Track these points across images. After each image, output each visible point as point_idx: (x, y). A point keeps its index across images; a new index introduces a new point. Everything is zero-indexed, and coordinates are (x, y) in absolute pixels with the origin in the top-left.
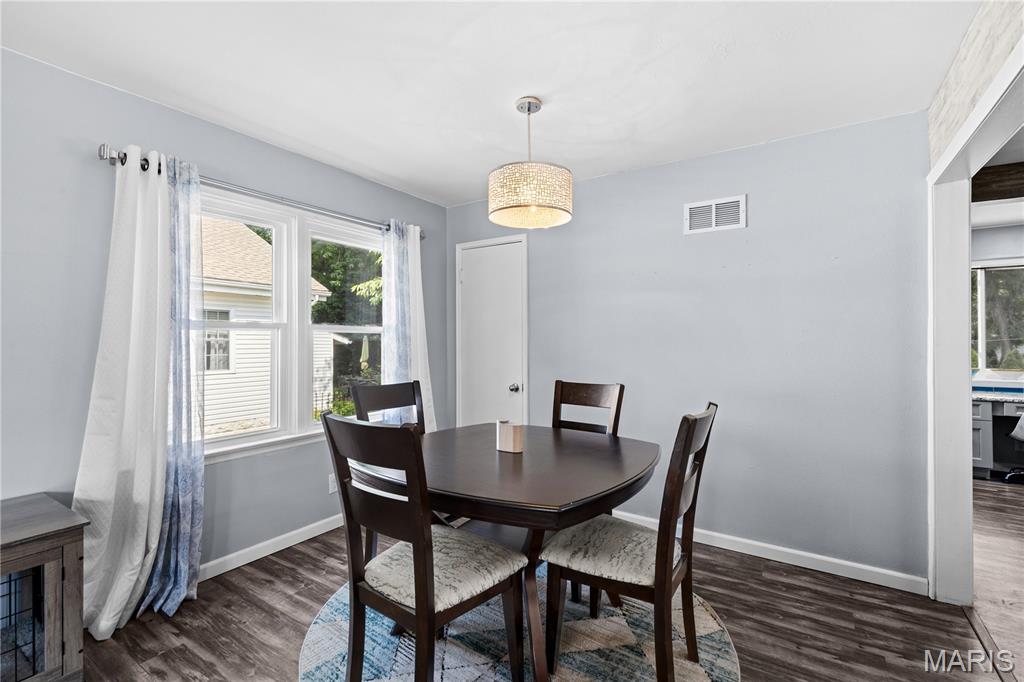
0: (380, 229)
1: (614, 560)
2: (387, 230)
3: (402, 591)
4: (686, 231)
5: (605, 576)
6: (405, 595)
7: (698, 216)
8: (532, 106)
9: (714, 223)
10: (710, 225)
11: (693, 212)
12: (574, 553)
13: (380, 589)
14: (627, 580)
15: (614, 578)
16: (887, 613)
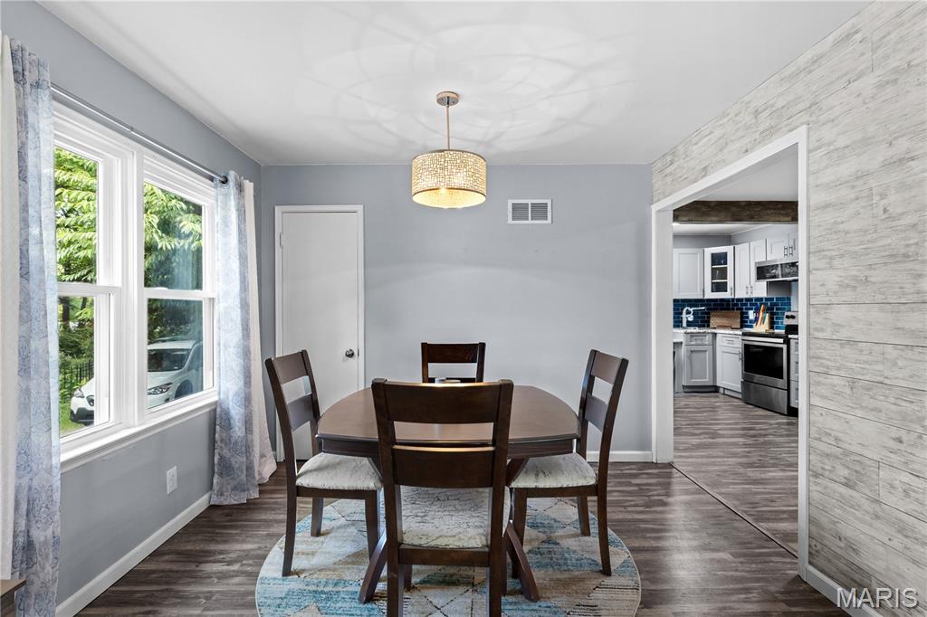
0: (212, 179)
1: (565, 473)
2: (223, 183)
3: (461, 536)
4: (510, 221)
5: (565, 486)
6: (466, 539)
7: (519, 211)
8: (448, 100)
9: (530, 218)
10: (528, 219)
11: (515, 207)
12: (537, 475)
13: (433, 544)
14: (580, 484)
15: (571, 485)
16: (644, 476)
